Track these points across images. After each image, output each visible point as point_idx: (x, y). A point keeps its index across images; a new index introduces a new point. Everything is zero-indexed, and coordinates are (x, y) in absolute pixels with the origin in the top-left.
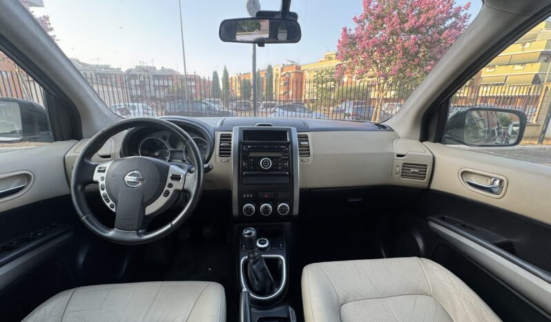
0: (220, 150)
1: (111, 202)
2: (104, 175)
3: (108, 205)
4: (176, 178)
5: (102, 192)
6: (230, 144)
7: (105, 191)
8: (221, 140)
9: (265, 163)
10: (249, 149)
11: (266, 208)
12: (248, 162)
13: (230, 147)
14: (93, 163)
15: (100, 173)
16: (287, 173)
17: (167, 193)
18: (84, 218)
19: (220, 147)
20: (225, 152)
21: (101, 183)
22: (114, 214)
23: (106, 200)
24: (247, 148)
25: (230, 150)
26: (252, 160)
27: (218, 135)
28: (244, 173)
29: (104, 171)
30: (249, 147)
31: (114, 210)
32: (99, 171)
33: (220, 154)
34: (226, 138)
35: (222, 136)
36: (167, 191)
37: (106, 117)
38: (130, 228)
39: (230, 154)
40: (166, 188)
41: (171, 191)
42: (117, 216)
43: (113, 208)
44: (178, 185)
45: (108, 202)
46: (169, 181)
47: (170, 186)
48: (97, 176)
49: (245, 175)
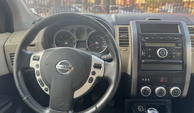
0: (120, 41)
1: (46, 86)
2: (38, 63)
3: (43, 88)
4: (98, 66)
5: (38, 78)
6: (128, 35)
7: (40, 77)
8: (120, 33)
9: (162, 53)
10: (147, 40)
11: (161, 90)
12: (146, 52)
13: (128, 38)
14: (29, 53)
15: (34, 61)
16: (181, 61)
17: (91, 80)
18: (25, 98)
19: (120, 38)
20: (124, 42)
21: (36, 70)
22: (48, 96)
23: (41, 84)
24: (145, 39)
25: (128, 41)
26: (150, 50)
27: (117, 28)
28: (143, 61)
29: (38, 60)
30: (147, 38)
31: (48, 93)
32: (34, 59)
33: (120, 44)
34: (124, 31)
35: (120, 29)
36: (91, 78)
37: (28, 14)
38: (62, 109)
39: (128, 44)
40: (91, 75)
41: (94, 77)
42: (51, 98)
43: (47, 91)
44: (100, 73)
45: (43, 86)
46: (93, 69)
47: (94, 73)
48: (33, 64)
49: (144, 63)
